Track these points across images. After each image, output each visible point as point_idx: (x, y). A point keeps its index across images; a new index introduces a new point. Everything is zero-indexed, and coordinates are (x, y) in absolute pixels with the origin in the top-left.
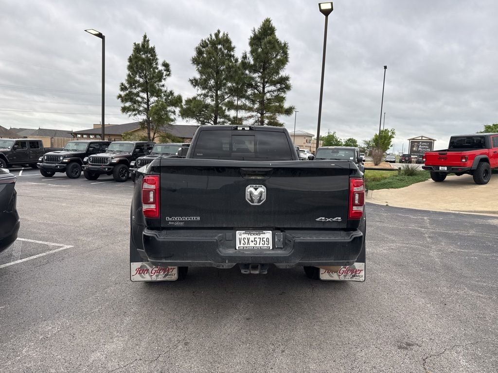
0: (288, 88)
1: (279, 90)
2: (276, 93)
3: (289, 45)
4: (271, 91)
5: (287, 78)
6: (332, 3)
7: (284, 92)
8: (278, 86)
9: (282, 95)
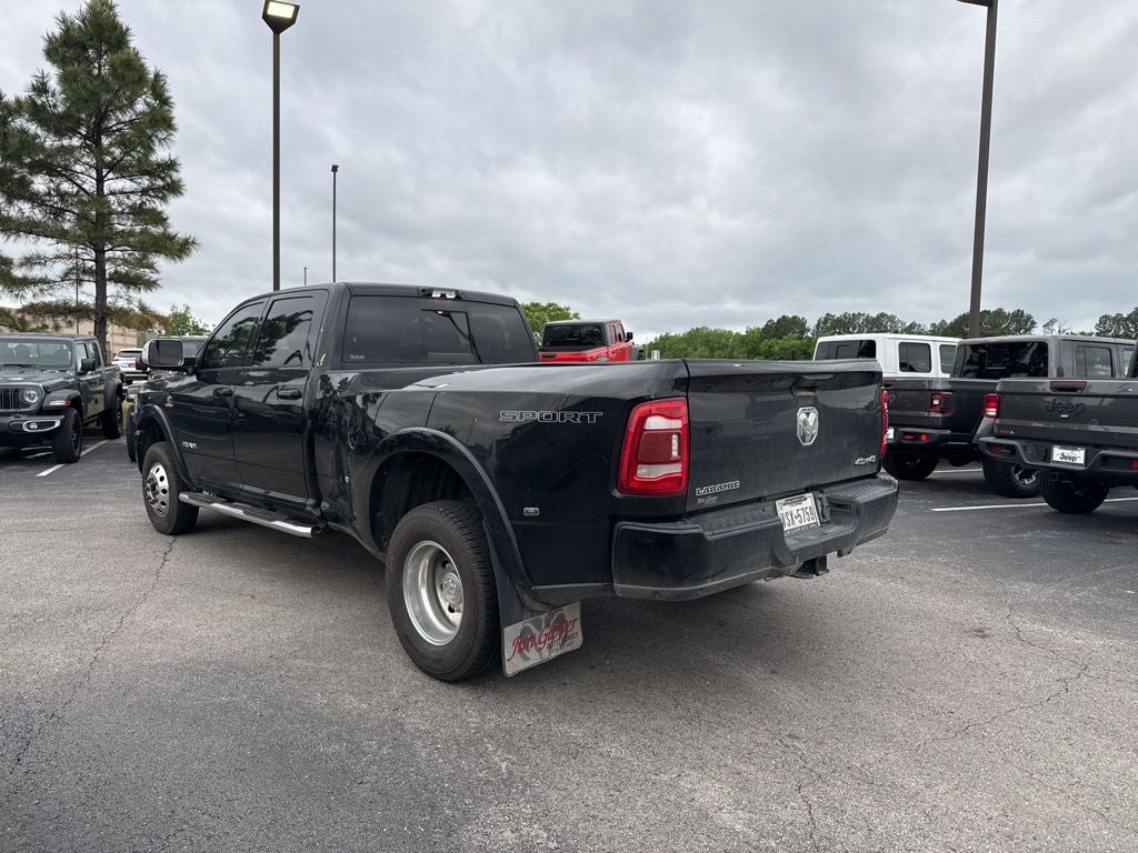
0: (175, 188)
1: (144, 192)
2: (135, 199)
3: (168, 80)
4: (122, 193)
5: (171, 165)
6: (297, 8)
7: (164, 199)
8: (145, 182)
9: (158, 205)
